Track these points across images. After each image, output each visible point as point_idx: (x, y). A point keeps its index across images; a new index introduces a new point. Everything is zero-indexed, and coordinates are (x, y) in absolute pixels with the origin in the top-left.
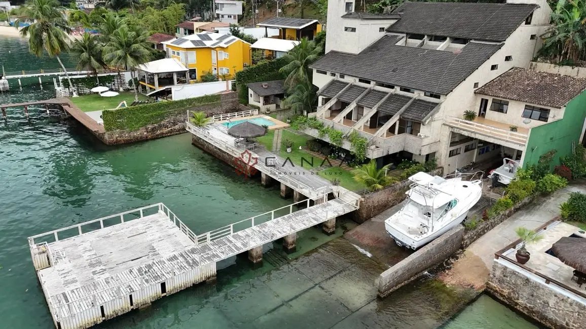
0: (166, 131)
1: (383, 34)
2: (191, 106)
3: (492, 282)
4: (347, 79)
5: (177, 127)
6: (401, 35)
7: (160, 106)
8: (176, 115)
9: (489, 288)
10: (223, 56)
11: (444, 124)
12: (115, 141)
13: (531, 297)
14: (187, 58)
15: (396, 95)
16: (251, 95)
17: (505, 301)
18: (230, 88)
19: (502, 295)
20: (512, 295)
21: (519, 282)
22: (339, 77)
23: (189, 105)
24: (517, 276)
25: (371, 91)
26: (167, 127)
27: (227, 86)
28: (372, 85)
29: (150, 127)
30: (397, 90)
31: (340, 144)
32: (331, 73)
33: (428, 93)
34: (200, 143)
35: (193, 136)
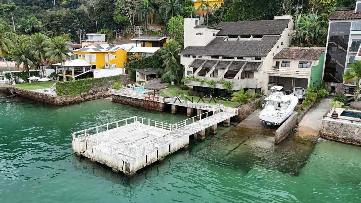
0: (92, 96)
1: (215, 37)
2: (105, 82)
3: (323, 131)
4: (203, 58)
5: (98, 94)
6: (225, 37)
7: (88, 81)
8: (97, 87)
9: (322, 135)
10: (112, 57)
11: (264, 73)
12: (63, 102)
13: (345, 132)
14: (90, 58)
15: (235, 61)
16: (138, 76)
17: (332, 139)
18: (125, 72)
19: (329, 136)
20: (335, 134)
21: (337, 127)
22: (198, 57)
23: (104, 81)
24: (336, 124)
25: (220, 62)
26: (92, 94)
27: (123, 71)
29: (83, 94)
30: (235, 59)
31: (215, 86)
32: (193, 56)
33: (254, 58)
34: (119, 100)
35: (113, 97)
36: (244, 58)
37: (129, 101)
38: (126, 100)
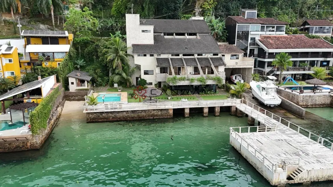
0: (52, 123)
4: (163, 56)
5: (55, 118)
6: (162, 34)
8: (53, 108)
10: (4, 62)
12: (41, 142)
13: (312, 101)
16: (72, 83)
19: (303, 106)
20: (306, 103)
21: (308, 98)
22: (156, 56)
23: (54, 98)
27: (55, 80)
28: (181, 56)
30: (196, 56)
31: (205, 83)
32: (150, 55)
33: (212, 54)
34: (102, 117)
35: (89, 116)
36: (204, 55)
37: (121, 115)
38: (114, 116)
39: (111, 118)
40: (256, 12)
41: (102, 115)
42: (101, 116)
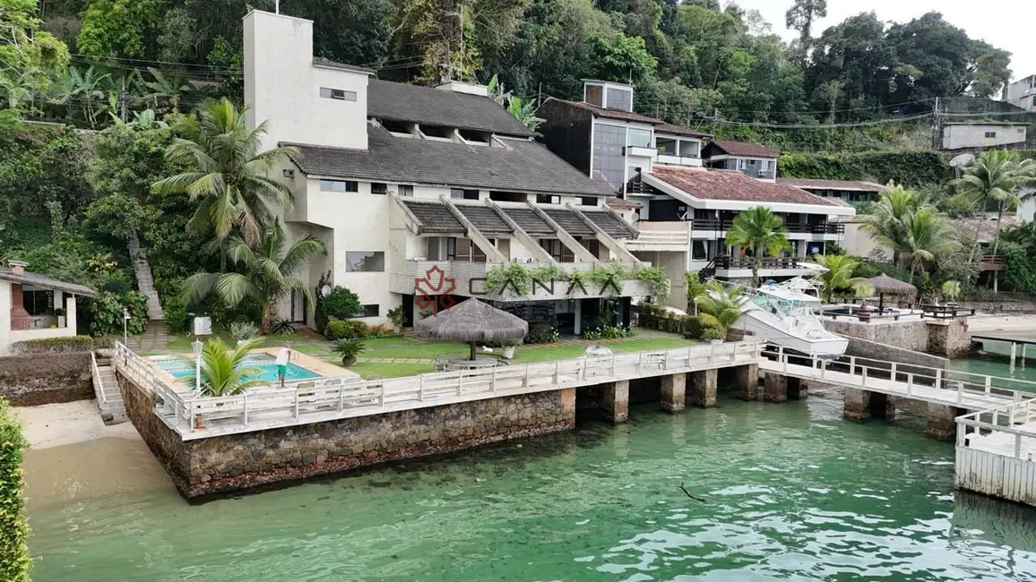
4: (420, 195)
6: (373, 123)
22: (398, 192)
28: (484, 199)
32: (372, 185)
33: (579, 201)
34: (276, 460)
35: (203, 461)
36: (555, 199)
37: (370, 440)
38: (337, 445)
39: (321, 458)
40: (630, 92)
41: (275, 447)
42: (270, 452)
